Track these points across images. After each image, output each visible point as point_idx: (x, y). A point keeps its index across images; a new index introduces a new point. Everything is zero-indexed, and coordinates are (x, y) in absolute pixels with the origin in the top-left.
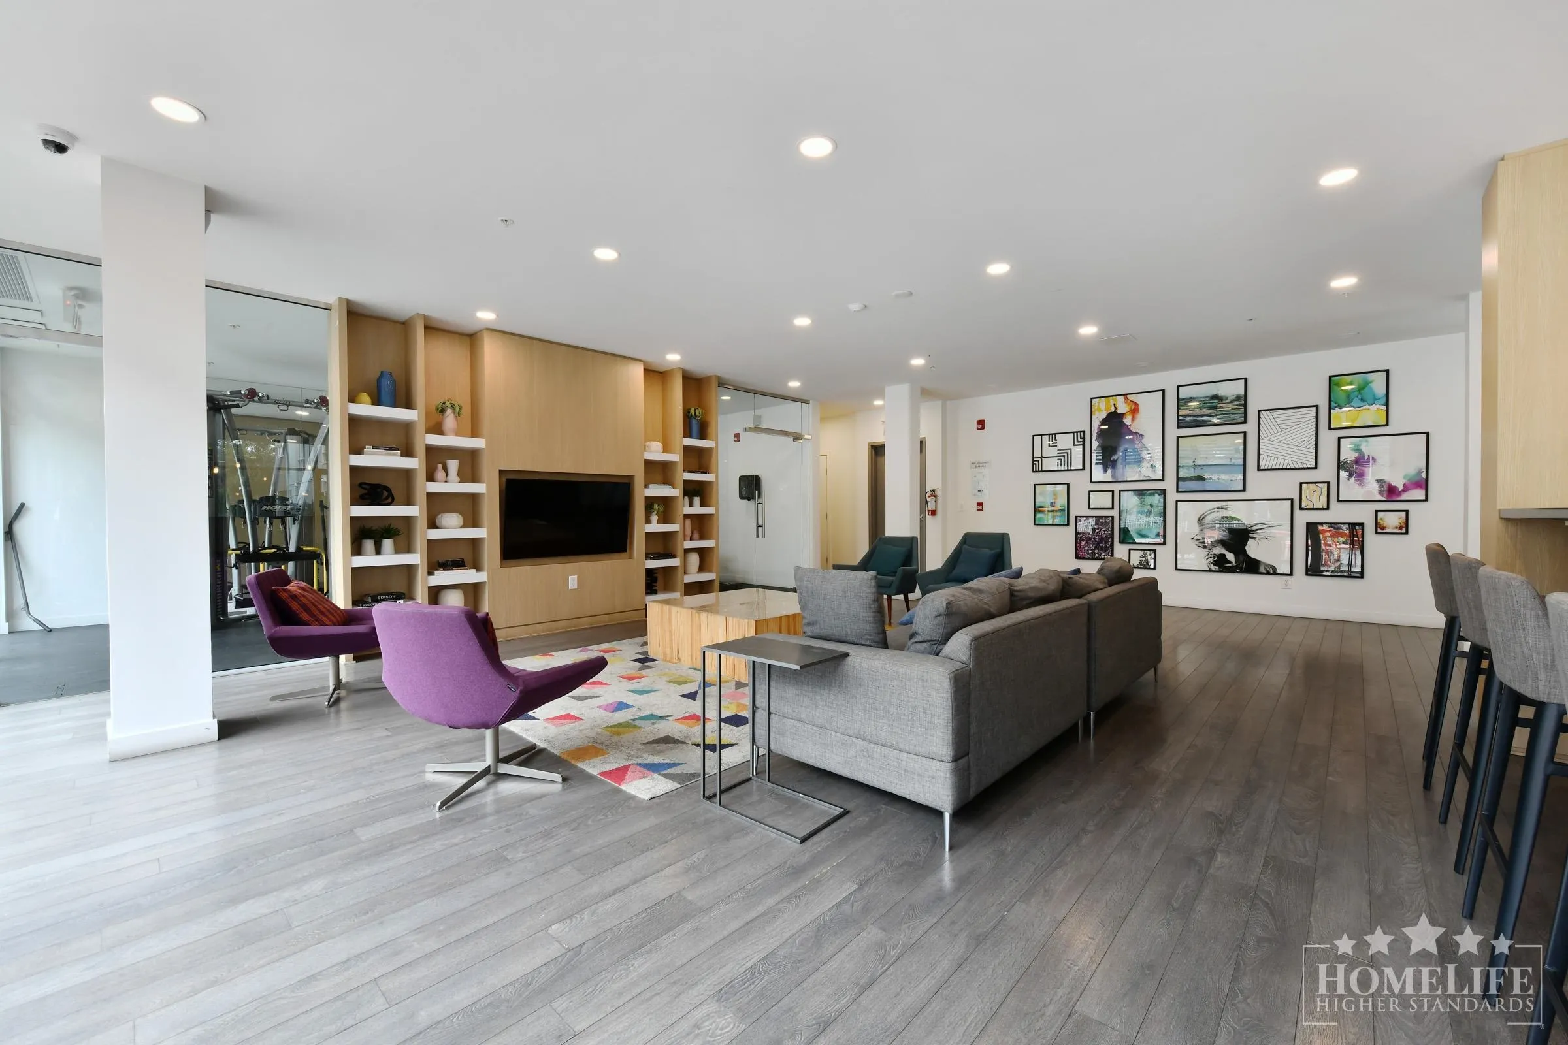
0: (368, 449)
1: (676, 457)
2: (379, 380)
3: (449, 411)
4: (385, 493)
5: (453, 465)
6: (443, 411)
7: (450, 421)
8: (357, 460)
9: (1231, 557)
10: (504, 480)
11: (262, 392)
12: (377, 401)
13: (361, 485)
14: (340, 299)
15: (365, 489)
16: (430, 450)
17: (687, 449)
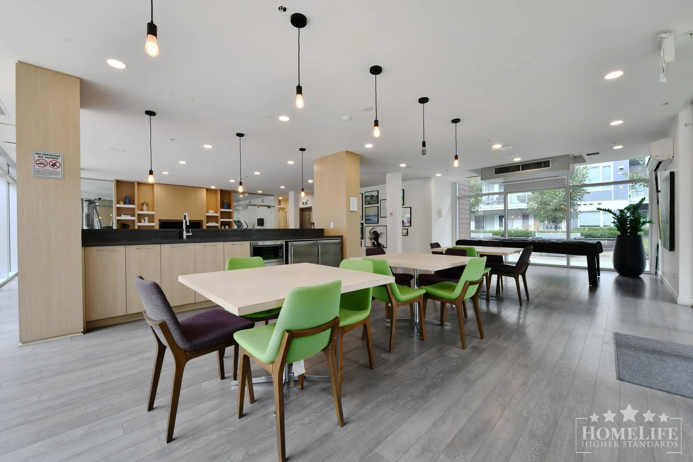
0: (122, 215)
1: (218, 215)
2: (125, 198)
3: (145, 205)
4: (127, 226)
5: (146, 219)
6: (143, 205)
7: (145, 207)
8: (119, 218)
9: (375, 243)
10: (160, 222)
11: (103, 198)
12: (125, 204)
13: (121, 224)
14: (115, 179)
15: (121, 225)
16: (139, 215)
17: (221, 212)
